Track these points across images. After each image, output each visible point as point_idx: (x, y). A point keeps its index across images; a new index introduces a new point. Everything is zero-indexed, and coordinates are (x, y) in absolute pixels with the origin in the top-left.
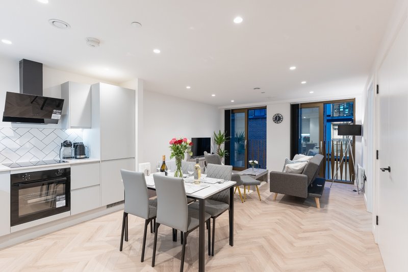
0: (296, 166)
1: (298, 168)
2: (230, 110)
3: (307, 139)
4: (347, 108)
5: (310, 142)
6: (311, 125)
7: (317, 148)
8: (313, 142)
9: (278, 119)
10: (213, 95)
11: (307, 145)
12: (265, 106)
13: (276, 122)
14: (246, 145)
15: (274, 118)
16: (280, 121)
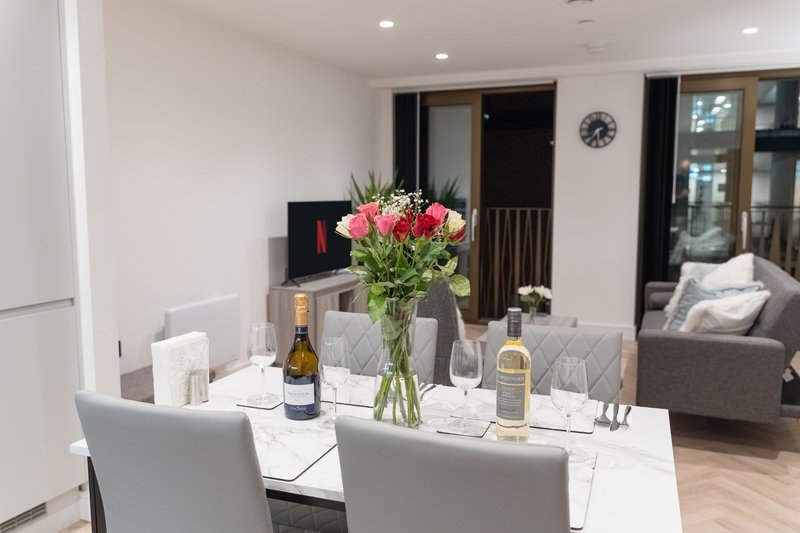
0: (734, 309)
1: (740, 316)
2: (414, 95)
9: (597, 130)
10: (387, 24)
12: (551, 82)
13: (589, 144)
14: (476, 228)
15: (585, 126)
16: (607, 139)
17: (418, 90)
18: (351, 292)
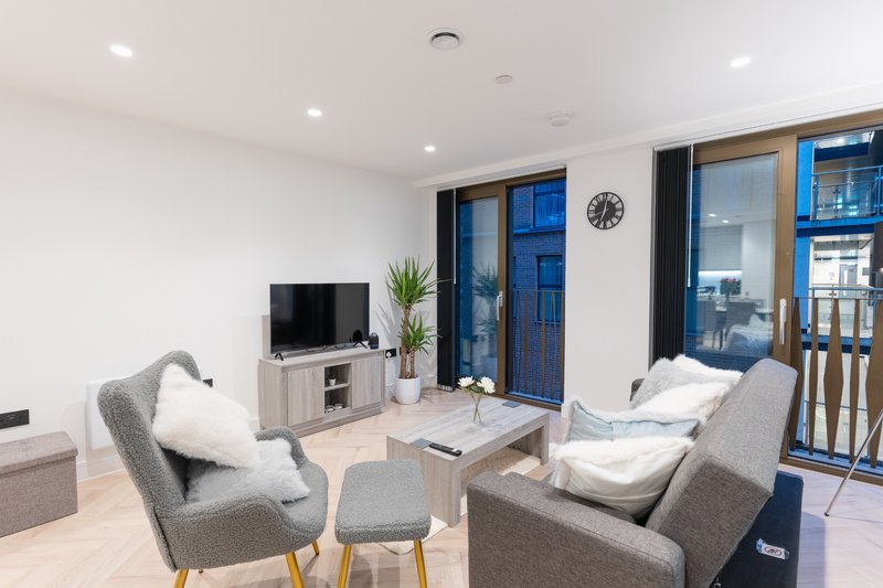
2: (451, 191)
3: (731, 287)
4: (852, 203)
5: (742, 296)
6: (747, 245)
7: (762, 316)
8: (753, 296)
9: (606, 212)
11: (729, 304)
12: (562, 167)
13: (597, 226)
14: (501, 308)
15: (592, 208)
16: (615, 220)
17: (454, 187)
18: (349, 365)
